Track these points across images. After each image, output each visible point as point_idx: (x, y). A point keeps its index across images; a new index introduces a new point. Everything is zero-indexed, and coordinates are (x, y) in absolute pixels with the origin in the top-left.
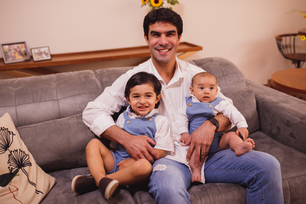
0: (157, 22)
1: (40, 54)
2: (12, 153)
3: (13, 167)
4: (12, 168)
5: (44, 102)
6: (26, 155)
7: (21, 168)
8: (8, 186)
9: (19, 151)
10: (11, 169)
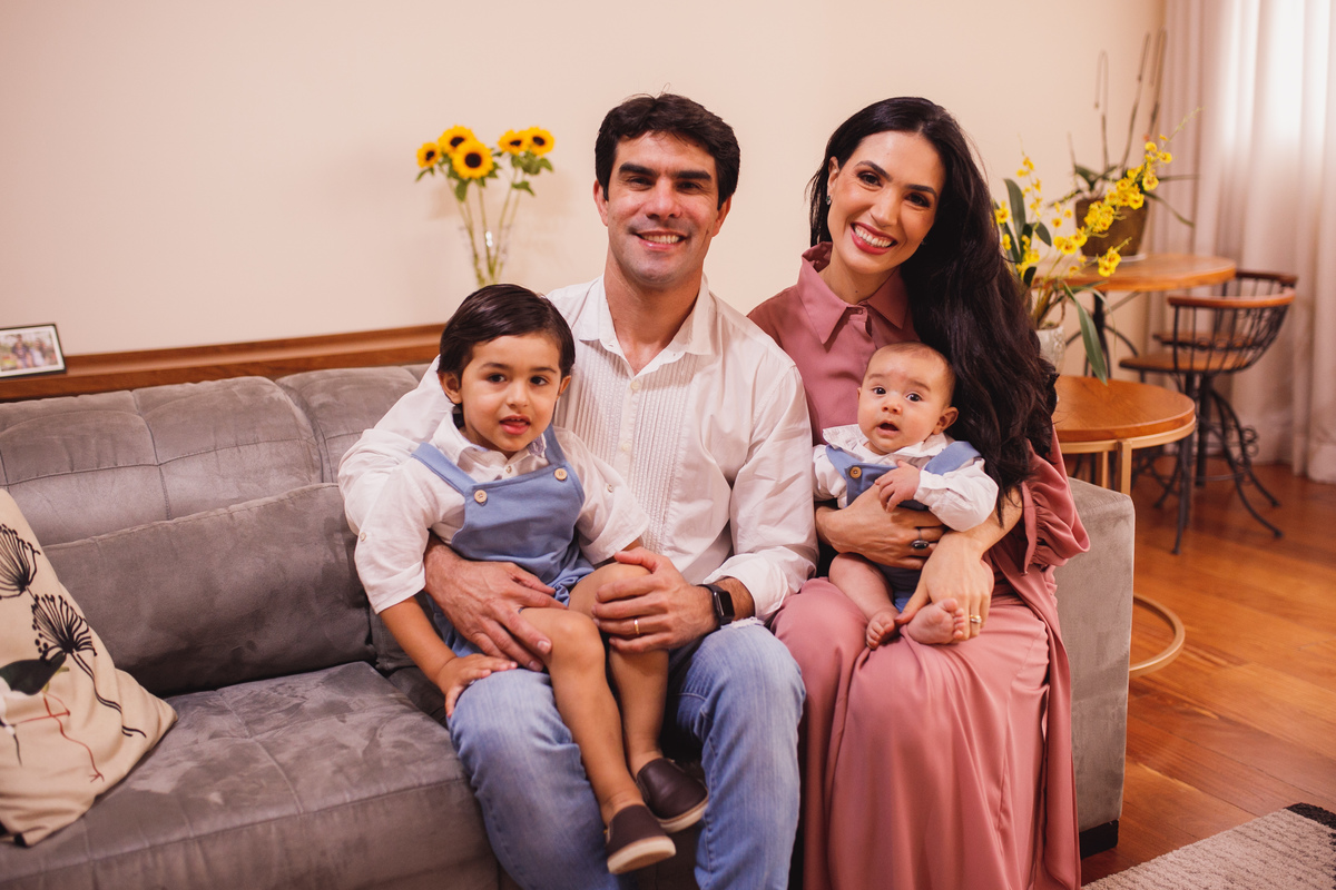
0: (648, 134)
1: (21, 352)
2: (41, 602)
3: (50, 644)
4: (45, 645)
5: (110, 471)
6: (79, 620)
7: (72, 653)
8: (40, 695)
9: (58, 601)
10: (43, 649)
